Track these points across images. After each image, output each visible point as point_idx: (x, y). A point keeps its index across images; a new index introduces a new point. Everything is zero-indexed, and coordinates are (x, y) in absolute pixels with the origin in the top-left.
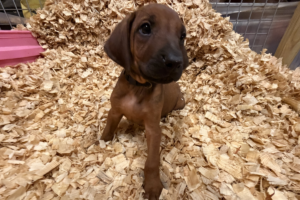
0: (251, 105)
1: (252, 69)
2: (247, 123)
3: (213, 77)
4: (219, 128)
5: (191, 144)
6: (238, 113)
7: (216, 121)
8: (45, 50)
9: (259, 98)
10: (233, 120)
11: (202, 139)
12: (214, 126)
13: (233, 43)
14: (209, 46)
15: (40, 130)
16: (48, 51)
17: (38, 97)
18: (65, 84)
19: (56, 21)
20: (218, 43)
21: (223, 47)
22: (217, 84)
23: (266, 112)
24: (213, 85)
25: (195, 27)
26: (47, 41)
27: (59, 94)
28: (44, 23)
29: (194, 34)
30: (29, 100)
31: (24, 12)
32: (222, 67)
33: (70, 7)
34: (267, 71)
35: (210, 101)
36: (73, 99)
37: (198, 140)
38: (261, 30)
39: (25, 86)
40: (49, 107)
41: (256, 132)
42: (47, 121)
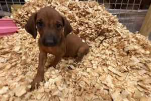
0: (135, 63)
1: (132, 42)
2: (134, 74)
3: (110, 45)
4: (117, 77)
5: (102, 89)
6: (128, 68)
7: (115, 72)
8: (19, 29)
9: (139, 59)
10: (125, 71)
11: (108, 85)
12: (114, 75)
13: (119, 27)
14: (107, 29)
15: (6, 77)
16: (21, 29)
17: (10, 55)
18: (27, 48)
19: (27, 15)
20: (112, 27)
21: (114, 30)
22: (113, 49)
23: (145, 67)
24: (111, 49)
25: (99, 19)
26: (21, 25)
27: (23, 53)
28: (20, 16)
29: (99, 23)
30: (3, 57)
31: (12, 10)
32: (115, 40)
33: (35, 9)
34: (141, 43)
35: (110, 59)
36: (31, 56)
37: (106, 85)
38: (131, 22)
39: (3, 48)
40: (15, 61)
41: (141, 81)
42: (12, 71)
